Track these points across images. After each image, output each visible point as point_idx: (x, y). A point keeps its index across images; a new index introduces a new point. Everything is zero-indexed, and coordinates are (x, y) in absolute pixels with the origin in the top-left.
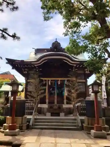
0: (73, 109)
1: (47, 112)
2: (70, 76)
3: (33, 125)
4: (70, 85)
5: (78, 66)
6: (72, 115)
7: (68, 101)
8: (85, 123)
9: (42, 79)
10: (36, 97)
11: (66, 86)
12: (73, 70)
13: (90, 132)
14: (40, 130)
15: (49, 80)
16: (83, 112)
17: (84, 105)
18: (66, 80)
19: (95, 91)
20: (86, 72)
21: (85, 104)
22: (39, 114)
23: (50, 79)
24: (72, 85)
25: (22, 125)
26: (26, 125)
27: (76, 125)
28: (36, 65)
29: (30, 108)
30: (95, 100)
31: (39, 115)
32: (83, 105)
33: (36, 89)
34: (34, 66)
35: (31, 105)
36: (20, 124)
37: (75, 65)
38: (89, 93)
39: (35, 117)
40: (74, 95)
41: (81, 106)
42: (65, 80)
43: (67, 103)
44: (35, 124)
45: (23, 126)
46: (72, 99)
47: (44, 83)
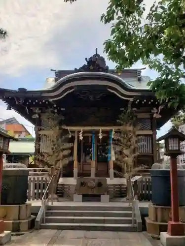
0: (126, 188)
1: (75, 193)
2: (122, 122)
3: (42, 220)
4: (122, 139)
5: (138, 101)
6: (124, 199)
7: (117, 172)
8: (149, 217)
9: (66, 128)
10: (54, 163)
11: (114, 142)
12: (129, 111)
13: (160, 235)
14: (56, 231)
15: (79, 131)
16: (147, 192)
17: (149, 180)
18: (114, 131)
19: (171, 150)
20: (155, 115)
21: (150, 178)
22: (60, 196)
23: (81, 129)
24: (125, 140)
25: (18, 221)
26: (27, 221)
27: (131, 220)
28: (51, 100)
29: (42, 186)
30: (170, 169)
31: (60, 199)
32: (146, 179)
33: (53, 149)
34: (48, 101)
35: (44, 179)
36: (14, 220)
37: (131, 100)
38: (159, 156)
39: (50, 204)
40: (129, 160)
41: (142, 181)
42: (111, 130)
43: (116, 176)
44: (46, 219)
45: (20, 223)
46: (125, 168)
47: (70, 136)
